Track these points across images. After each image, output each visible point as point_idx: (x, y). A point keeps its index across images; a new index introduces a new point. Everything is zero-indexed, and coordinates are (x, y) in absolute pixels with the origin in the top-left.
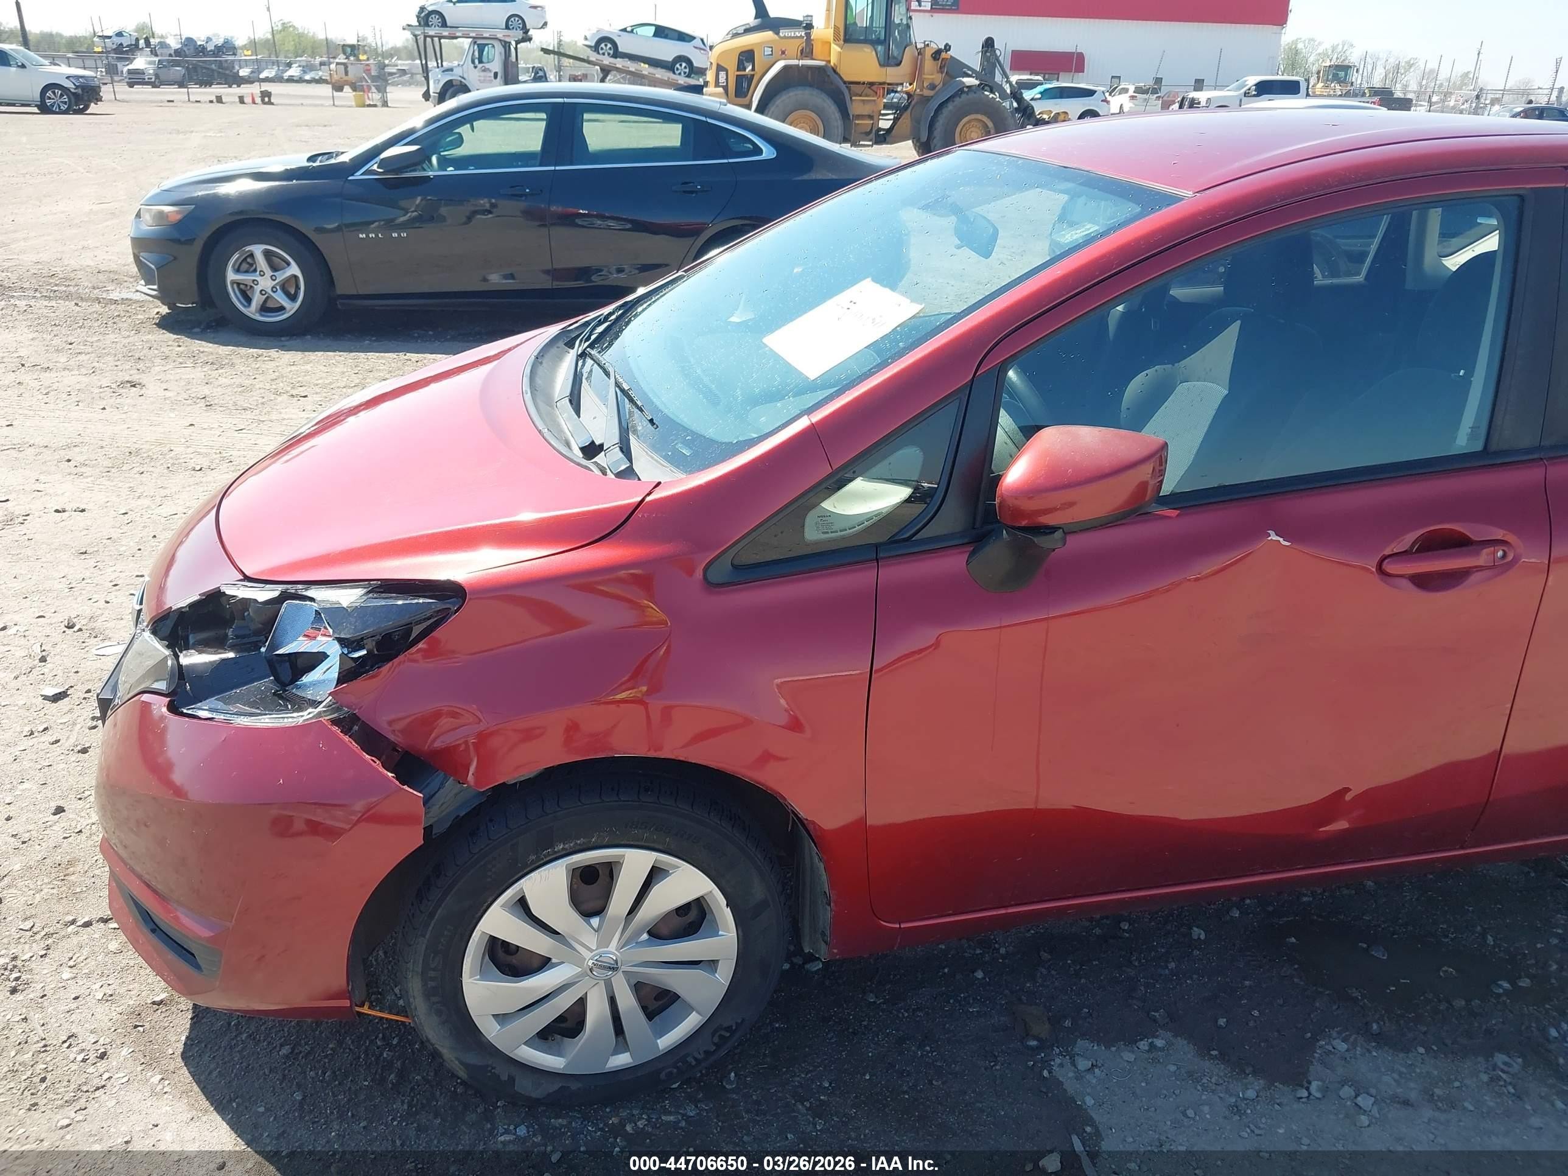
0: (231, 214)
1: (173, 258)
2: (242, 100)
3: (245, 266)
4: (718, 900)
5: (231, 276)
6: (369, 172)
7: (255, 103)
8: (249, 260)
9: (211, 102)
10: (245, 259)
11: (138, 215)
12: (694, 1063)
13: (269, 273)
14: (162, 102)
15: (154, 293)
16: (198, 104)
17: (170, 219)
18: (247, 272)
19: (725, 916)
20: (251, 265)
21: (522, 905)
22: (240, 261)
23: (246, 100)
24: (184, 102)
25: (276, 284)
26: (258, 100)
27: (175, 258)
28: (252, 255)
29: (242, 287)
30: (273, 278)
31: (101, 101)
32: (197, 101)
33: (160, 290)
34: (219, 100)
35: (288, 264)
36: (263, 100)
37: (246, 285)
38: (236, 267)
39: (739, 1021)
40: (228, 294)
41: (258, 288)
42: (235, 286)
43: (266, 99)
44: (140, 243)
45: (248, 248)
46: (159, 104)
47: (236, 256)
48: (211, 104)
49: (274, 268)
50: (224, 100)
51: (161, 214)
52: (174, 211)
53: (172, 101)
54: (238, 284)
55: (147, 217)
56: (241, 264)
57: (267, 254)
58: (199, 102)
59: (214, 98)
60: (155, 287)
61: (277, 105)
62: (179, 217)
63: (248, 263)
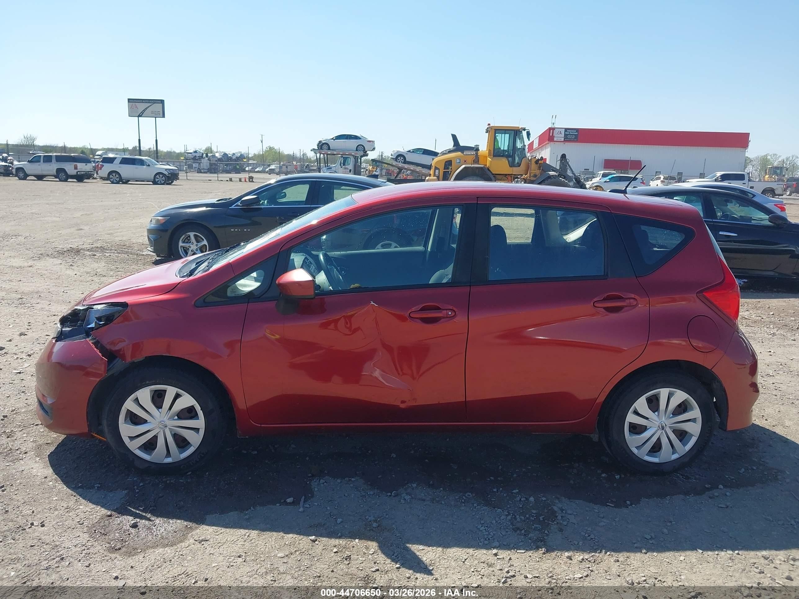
0: (182, 221)
1: (160, 237)
2: (240, 180)
3: (187, 240)
4: (198, 408)
5: (181, 244)
6: (237, 206)
7: (246, 182)
8: (188, 238)
9: (227, 181)
10: (187, 238)
11: (151, 221)
12: (192, 464)
13: (195, 243)
14: (206, 180)
15: (152, 250)
16: (222, 182)
17: (161, 222)
18: (187, 243)
19: (200, 413)
20: (189, 240)
21: (137, 400)
22: (185, 238)
23: (242, 180)
24: (216, 181)
25: (198, 248)
26: (247, 180)
27: (161, 237)
28: (189, 236)
29: (185, 248)
30: (197, 245)
31: (178, 179)
32: (221, 180)
33: (154, 249)
34: (231, 180)
35: (203, 240)
36: (249, 180)
37: (186, 248)
38: (183, 241)
39: (207, 451)
40: (179, 251)
41: (190, 249)
42: (182, 248)
43: (251, 180)
44: (150, 231)
45: (188, 234)
46: (204, 181)
47: (183, 236)
48: (227, 182)
49: (198, 241)
50: (233, 180)
51: (158, 220)
52: (163, 219)
53: (211, 180)
54: (184, 247)
55: (154, 221)
56: (185, 239)
57: (196, 236)
58: (222, 181)
59: (228, 179)
60: (153, 248)
61: (255, 182)
62: (164, 221)
63: (188, 239)
